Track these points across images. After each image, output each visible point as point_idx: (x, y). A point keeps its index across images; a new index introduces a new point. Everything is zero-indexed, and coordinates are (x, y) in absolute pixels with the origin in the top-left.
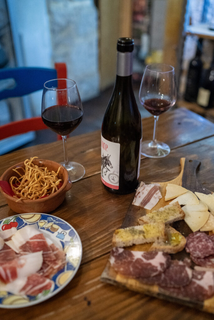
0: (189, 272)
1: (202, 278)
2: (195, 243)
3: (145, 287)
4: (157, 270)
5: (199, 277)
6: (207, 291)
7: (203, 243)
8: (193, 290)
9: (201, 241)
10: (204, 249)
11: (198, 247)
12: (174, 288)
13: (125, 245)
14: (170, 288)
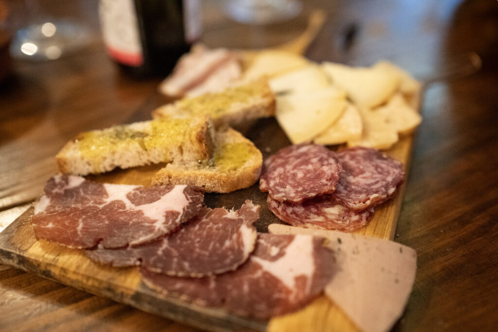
0: (248, 236)
1: (281, 254)
2: (289, 167)
3: (104, 275)
4: (151, 230)
5: (274, 251)
6: (288, 292)
7: (310, 167)
8: (246, 288)
9: (307, 162)
10: (309, 179)
11: (294, 175)
12: (188, 279)
13: (91, 169)
14: (176, 278)
